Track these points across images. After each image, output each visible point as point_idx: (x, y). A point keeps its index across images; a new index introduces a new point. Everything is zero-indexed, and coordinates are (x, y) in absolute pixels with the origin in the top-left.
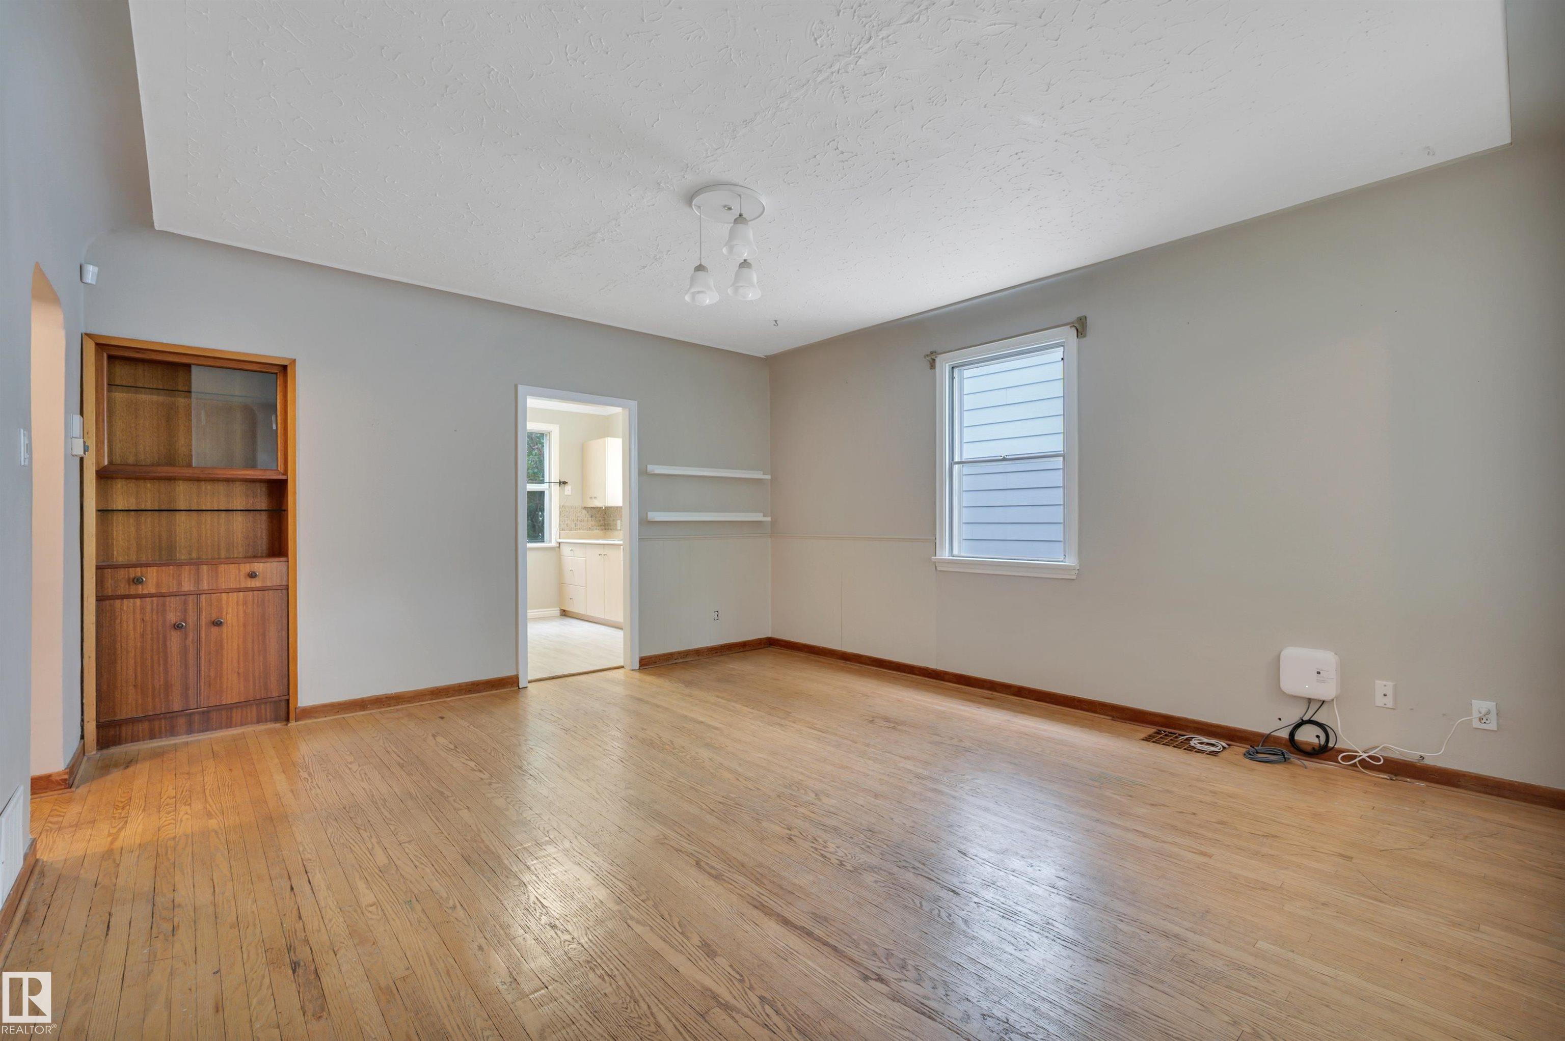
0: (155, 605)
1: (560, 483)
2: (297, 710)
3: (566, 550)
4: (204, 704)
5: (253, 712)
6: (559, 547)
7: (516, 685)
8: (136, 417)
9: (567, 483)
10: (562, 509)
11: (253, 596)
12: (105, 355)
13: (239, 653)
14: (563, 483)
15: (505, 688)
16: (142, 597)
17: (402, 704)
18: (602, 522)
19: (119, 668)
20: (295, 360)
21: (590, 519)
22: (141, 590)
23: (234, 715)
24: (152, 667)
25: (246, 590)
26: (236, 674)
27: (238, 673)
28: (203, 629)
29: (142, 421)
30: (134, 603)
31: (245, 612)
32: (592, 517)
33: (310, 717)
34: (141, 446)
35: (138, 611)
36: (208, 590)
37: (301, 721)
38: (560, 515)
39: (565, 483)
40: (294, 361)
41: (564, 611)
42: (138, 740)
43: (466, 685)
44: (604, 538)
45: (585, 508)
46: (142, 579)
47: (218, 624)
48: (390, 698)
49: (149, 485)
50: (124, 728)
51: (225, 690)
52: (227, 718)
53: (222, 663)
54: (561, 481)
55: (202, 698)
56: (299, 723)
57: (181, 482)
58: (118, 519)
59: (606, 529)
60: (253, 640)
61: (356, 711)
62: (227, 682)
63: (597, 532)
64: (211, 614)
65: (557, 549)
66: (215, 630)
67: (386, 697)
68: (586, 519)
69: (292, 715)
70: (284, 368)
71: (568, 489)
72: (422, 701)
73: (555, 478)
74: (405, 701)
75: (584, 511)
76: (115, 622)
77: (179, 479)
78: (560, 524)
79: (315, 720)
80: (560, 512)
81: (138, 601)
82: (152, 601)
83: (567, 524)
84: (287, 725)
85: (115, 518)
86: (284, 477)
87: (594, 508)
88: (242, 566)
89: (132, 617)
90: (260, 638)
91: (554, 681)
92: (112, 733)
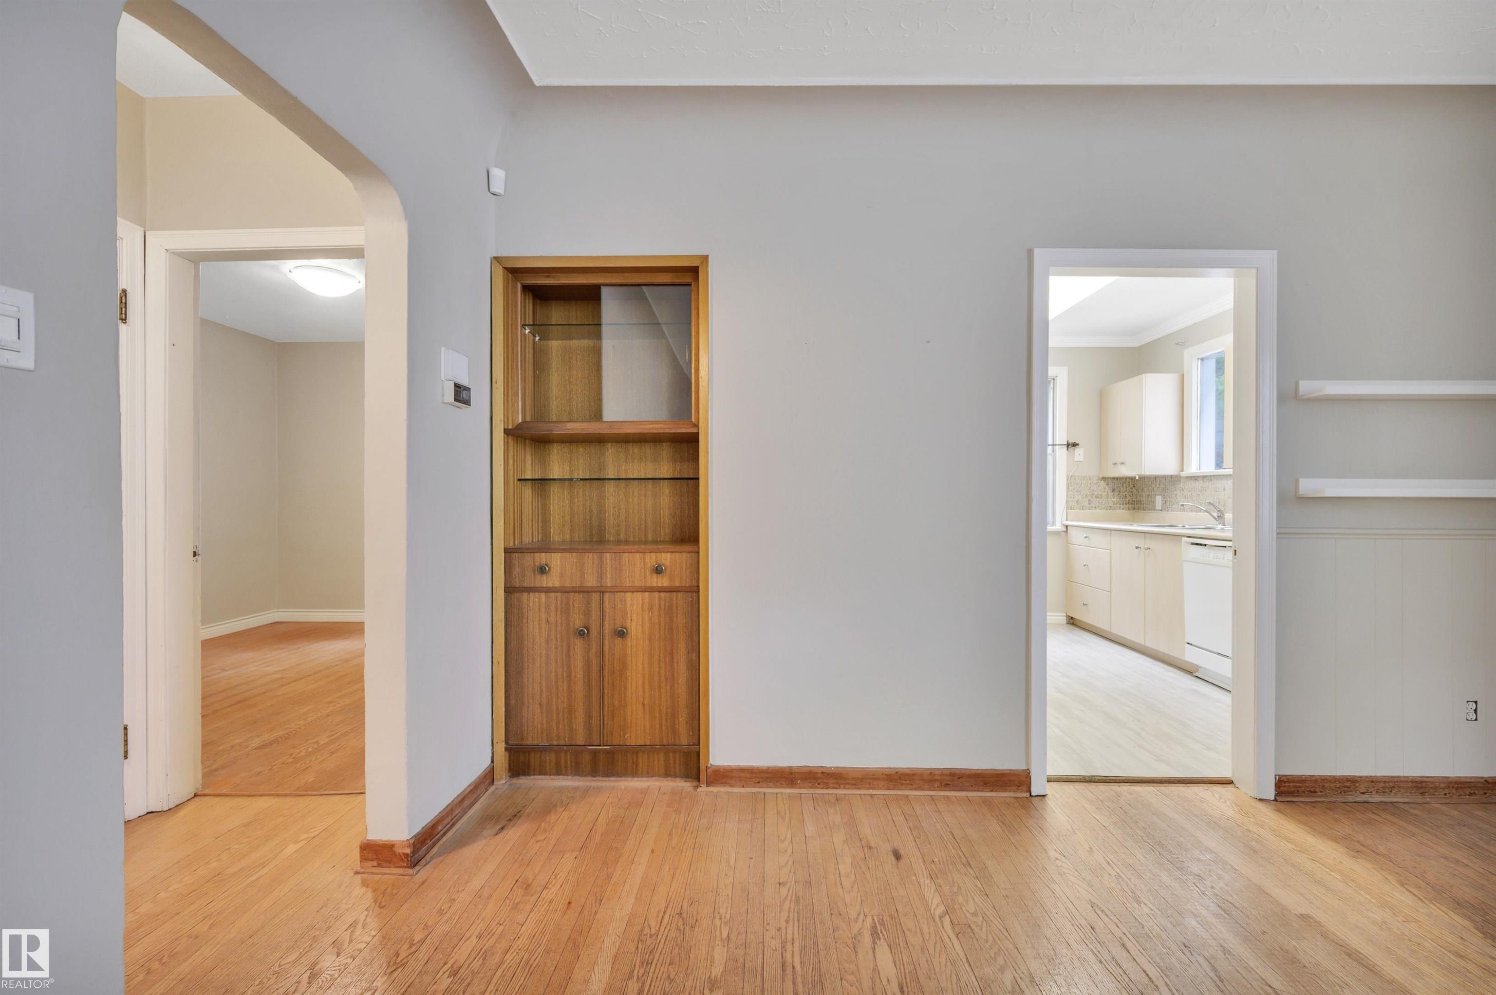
0: (559, 603)
1: (1068, 445)
2: (708, 771)
3: (1076, 536)
4: (607, 741)
5: (659, 760)
6: (1067, 531)
7: (1025, 788)
8: (570, 368)
9: (1078, 445)
10: (1071, 480)
11: (660, 598)
12: (519, 285)
13: (644, 677)
14: (1072, 445)
15: (1006, 791)
16: (548, 590)
17: (844, 788)
18: (1129, 498)
19: (525, 680)
20: (708, 256)
21: (1111, 494)
22: (545, 582)
23: (640, 760)
24: (557, 682)
25: (651, 590)
26: (641, 706)
27: (643, 705)
28: (607, 638)
29: (575, 372)
30: (540, 598)
31: (650, 619)
32: (1113, 491)
33: (725, 784)
34: (574, 403)
35: (543, 609)
36: (612, 587)
37: (713, 786)
38: (1068, 488)
39: (1075, 445)
40: (706, 258)
41: (1072, 618)
42: (545, 774)
43: (942, 775)
44: (1133, 521)
45: (1104, 479)
46: (545, 569)
47: (621, 634)
48: (828, 774)
49: (581, 449)
50: (532, 755)
51: (629, 726)
52: (633, 763)
53: (626, 688)
54: (1070, 442)
55: (605, 731)
56: (710, 789)
57: (610, 444)
58: (555, 489)
59: (1134, 509)
60: (659, 660)
61: (781, 786)
62: (631, 715)
63: (1122, 512)
64: (614, 620)
65: (1064, 534)
66: (618, 641)
67: (823, 773)
68: (1104, 494)
69: (703, 776)
70: (694, 271)
71: (1079, 452)
72: (874, 788)
73: (1062, 438)
74: (848, 784)
75: (1102, 483)
76: (522, 621)
77: (608, 442)
78: (1067, 501)
79: (730, 789)
80: (1068, 485)
81: (543, 595)
82: (557, 597)
83: (1077, 501)
84: (696, 787)
85: (552, 489)
86: (694, 430)
87: (1117, 478)
88: (648, 555)
89: (538, 615)
90: (667, 658)
91: (1093, 787)
92: (522, 759)
